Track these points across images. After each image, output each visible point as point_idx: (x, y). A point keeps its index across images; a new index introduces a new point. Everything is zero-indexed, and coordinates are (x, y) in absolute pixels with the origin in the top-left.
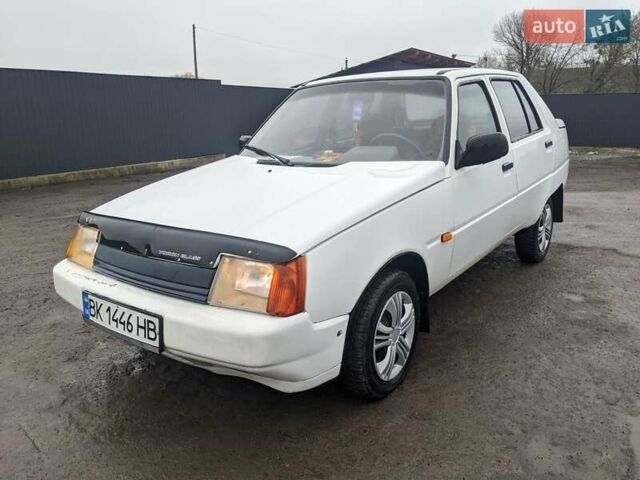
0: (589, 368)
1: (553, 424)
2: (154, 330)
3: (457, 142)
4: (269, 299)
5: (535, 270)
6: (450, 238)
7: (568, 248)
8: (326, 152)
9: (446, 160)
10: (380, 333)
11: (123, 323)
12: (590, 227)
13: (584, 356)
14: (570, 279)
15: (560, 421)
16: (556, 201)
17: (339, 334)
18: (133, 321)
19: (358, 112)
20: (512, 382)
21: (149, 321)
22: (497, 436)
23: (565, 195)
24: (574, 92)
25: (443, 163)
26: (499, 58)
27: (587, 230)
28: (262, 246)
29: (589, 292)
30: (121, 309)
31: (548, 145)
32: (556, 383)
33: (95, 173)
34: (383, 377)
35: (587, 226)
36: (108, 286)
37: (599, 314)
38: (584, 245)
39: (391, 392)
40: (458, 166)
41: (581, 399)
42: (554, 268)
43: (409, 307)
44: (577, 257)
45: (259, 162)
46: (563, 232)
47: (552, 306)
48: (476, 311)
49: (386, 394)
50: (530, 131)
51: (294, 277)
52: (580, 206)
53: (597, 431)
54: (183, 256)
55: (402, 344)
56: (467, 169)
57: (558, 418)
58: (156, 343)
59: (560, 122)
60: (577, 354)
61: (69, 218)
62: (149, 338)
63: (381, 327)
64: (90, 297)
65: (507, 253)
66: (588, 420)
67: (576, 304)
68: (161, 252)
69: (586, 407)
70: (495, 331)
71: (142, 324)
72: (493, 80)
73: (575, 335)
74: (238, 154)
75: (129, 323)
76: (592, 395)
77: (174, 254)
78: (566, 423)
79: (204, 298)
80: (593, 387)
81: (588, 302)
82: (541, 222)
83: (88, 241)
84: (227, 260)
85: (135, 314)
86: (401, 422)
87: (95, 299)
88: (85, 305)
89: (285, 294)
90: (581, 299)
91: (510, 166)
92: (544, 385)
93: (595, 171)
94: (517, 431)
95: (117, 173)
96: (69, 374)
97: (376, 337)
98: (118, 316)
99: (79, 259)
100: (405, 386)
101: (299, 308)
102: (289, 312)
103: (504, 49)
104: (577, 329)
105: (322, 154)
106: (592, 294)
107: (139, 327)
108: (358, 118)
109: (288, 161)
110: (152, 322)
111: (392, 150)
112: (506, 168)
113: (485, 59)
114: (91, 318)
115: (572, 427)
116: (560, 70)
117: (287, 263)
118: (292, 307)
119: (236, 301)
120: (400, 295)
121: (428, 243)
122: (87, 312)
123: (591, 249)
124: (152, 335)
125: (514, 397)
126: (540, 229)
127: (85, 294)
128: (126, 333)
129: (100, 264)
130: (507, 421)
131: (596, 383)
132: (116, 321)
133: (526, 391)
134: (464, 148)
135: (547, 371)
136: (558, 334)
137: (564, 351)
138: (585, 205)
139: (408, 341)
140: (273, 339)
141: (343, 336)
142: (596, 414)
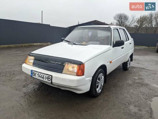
0: (141, 92)
1: (134, 103)
2: (50, 79)
3: (113, 42)
4: (77, 73)
5: (127, 72)
6: (112, 62)
7: (133, 67)
8: (84, 42)
9: (111, 45)
10: (98, 82)
11: (42, 77)
12: (138, 63)
13: (140, 90)
14: (135, 74)
15: (136, 102)
16: (131, 56)
17: (90, 81)
18: (45, 77)
19: (90, 34)
20: (125, 94)
21: (49, 77)
22: (123, 105)
23: (133, 56)
24: (132, 33)
25: (110, 46)
26: (115, 24)
27: (137, 64)
28: (75, 61)
29: (139, 77)
30: (41, 74)
31: (130, 44)
32: (134, 95)
33: (18, 45)
34: (98, 92)
35: (137, 63)
36: (37, 69)
37: (142, 81)
38: (137, 67)
39: (99, 95)
40: (113, 47)
41: (140, 98)
42: (131, 72)
43: (103, 77)
44: (136, 69)
45: (68, 44)
46: (132, 64)
47: (132, 80)
48: (115, 80)
49: (98, 96)
50: (127, 40)
51: (82, 68)
52: (135, 58)
53: (144, 104)
54: (56, 63)
55: (101, 85)
56: (115, 47)
57: (135, 102)
58: (50, 82)
59: (132, 39)
60: (138, 89)
61: (14, 56)
62: (48, 80)
63: (98, 81)
64: (33, 71)
65: (120, 68)
66: (142, 102)
67: (137, 79)
68: (51, 62)
69: (141, 100)
70: (119, 84)
71: (47, 77)
72: (120, 29)
73: (137, 86)
74: (62, 42)
75: (43, 77)
76: (142, 97)
77: (54, 62)
78: (137, 103)
79: (61, 72)
80: (142, 96)
81: (139, 79)
82: (128, 61)
83: (31, 59)
84: (67, 64)
85: (45, 75)
86: (102, 102)
87: (34, 72)
88: (32, 73)
89: (80, 71)
90: (138, 78)
91: (123, 48)
92: (132, 95)
93: (137, 51)
94: (127, 104)
95: (24, 45)
96: (24, 90)
97: (97, 83)
98: (41, 76)
99: (29, 63)
100: (101, 94)
101: (83, 75)
102: (81, 75)
103: (116, 21)
104: (137, 84)
105: (83, 43)
106: (140, 77)
107: (46, 78)
108: (90, 35)
109: (76, 44)
110: (50, 77)
111: (99, 43)
112: (122, 48)
113: (111, 24)
114: (33, 76)
115: (138, 103)
116: (129, 27)
117: (81, 65)
118: (82, 74)
119: (69, 73)
120: (101, 74)
121: (108, 63)
122: (32, 75)
123: (139, 68)
124: (49, 80)
125: (125, 97)
126: (128, 63)
127: (32, 71)
128: (43, 79)
129: (34, 64)
130: (125, 102)
131: (143, 95)
132: (40, 77)
133: (128, 96)
134: (115, 43)
135: (132, 93)
136: (133, 85)
137: (135, 88)
138: (136, 59)
139: (102, 84)
140: (78, 81)
141: (91, 82)
142: (143, 101)
